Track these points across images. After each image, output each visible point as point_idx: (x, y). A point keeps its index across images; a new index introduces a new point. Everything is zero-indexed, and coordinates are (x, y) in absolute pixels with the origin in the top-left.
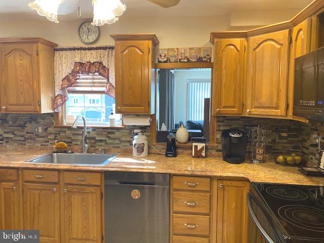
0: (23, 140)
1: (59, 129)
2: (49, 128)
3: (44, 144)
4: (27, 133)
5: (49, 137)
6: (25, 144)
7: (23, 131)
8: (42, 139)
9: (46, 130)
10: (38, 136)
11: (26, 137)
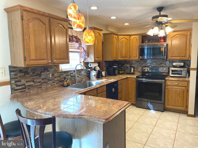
0: (40, 85)
1: (59, 74)
2: (55, 74)
3: (53, 84)
4: (42, 79)
5: (55, 80)
6: (41, 87)
7: (40, 79)
8: (51, 82)
9: (53, 75)
10: (49, 80)
11: (42, 82)
